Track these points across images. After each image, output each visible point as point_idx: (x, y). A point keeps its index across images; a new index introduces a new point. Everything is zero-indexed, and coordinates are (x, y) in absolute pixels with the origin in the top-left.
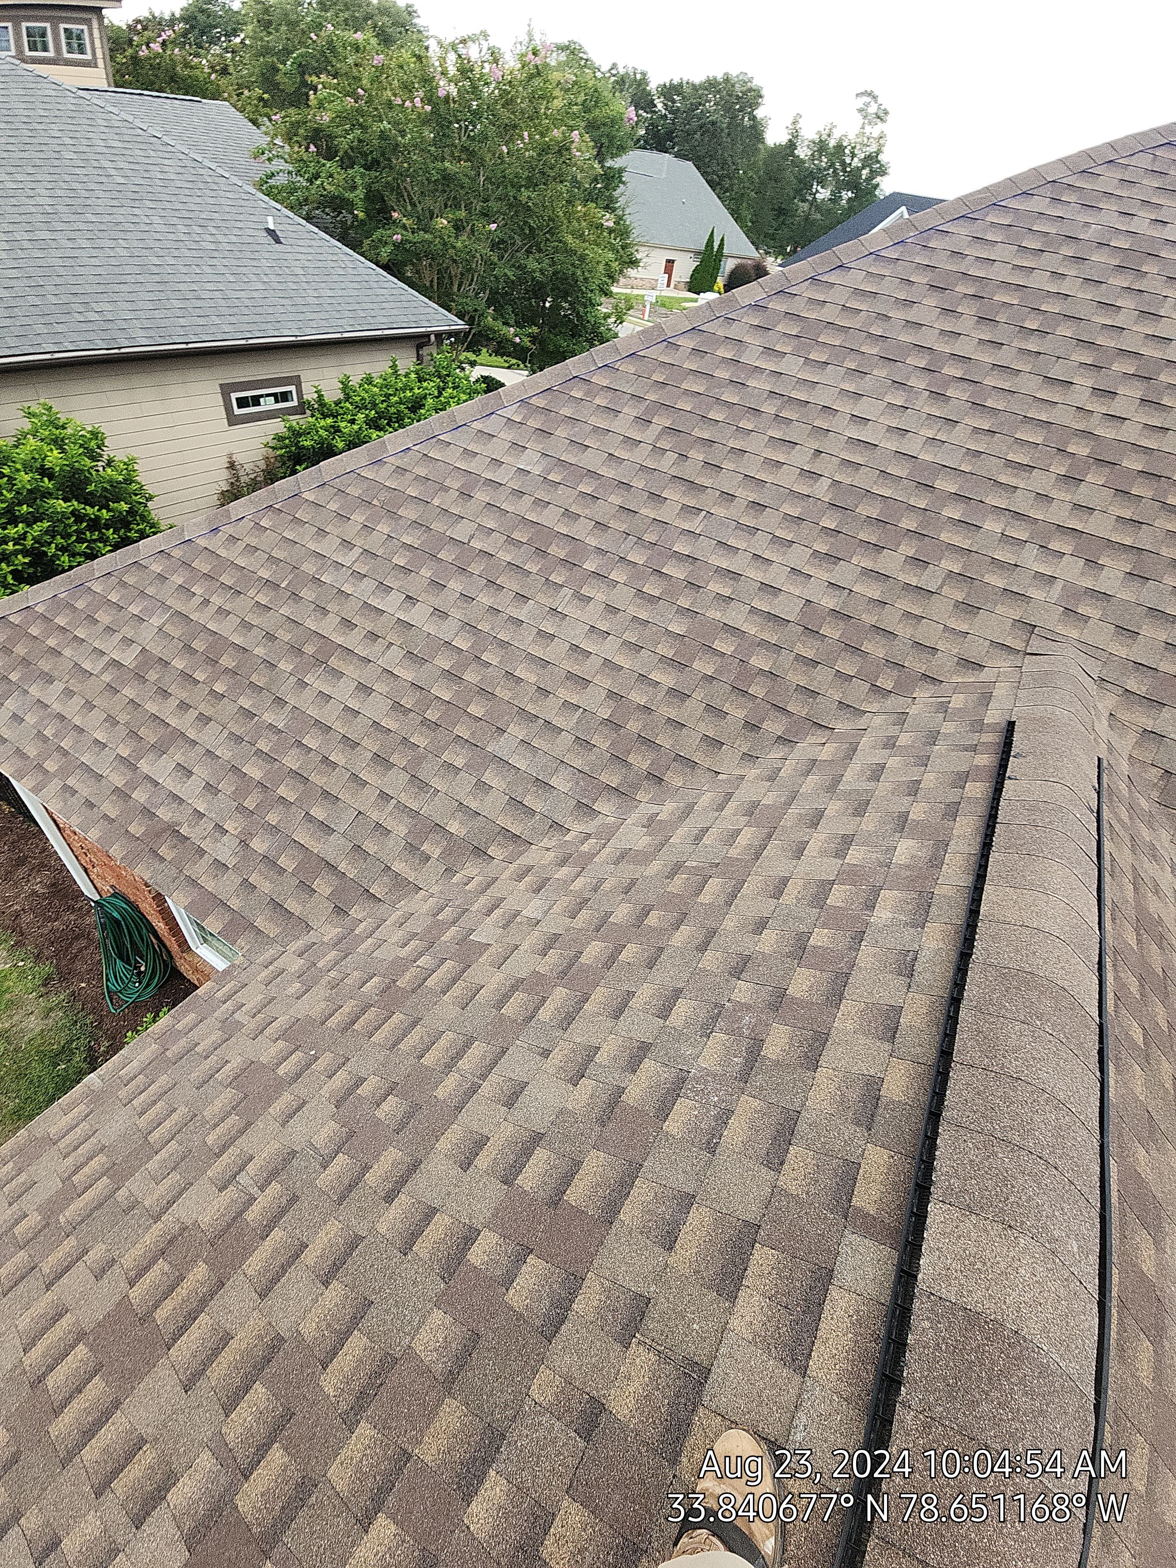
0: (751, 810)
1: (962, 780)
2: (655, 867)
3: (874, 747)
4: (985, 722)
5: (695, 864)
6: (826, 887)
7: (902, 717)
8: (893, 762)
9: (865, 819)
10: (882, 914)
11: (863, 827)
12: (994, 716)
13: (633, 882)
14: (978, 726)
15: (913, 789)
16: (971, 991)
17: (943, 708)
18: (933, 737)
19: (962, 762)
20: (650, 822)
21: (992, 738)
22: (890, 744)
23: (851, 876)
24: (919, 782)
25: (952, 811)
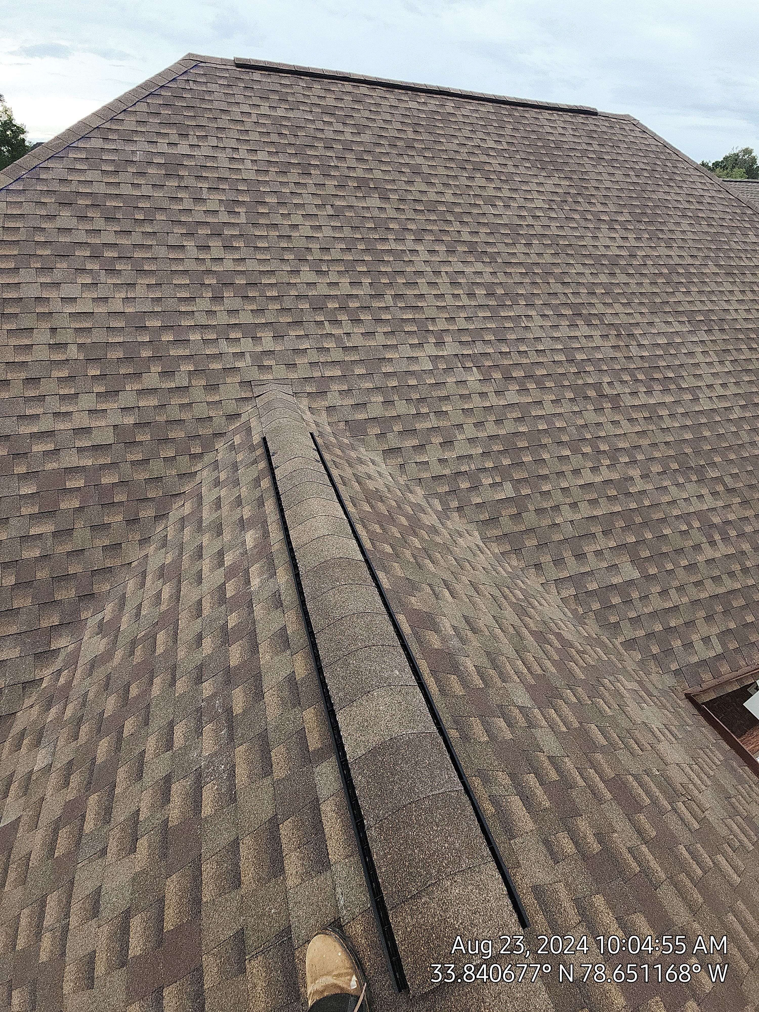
0: (161, 573)
1: (257, 481)
2: (119, 654)
3: (210, 490)
4: (254, 444)
5: (143, 633)
6: (222, 588)
7: (215, 465)
8: (223, 493)
9: (224, 534)
10: (255, 582)
11: (225, 540)
12: (256, 439)
13: (108, 677)
14: (252, 448)
15: (239, 502)
16: (307, 591)
17: (232, 447)
18: (235, 467)
19: (253, 472)
20: (101, 628)
21: (260, 451)
22: (217, 483)
23: (231, 573)
24: (240, 495)
25: (261, 502)
